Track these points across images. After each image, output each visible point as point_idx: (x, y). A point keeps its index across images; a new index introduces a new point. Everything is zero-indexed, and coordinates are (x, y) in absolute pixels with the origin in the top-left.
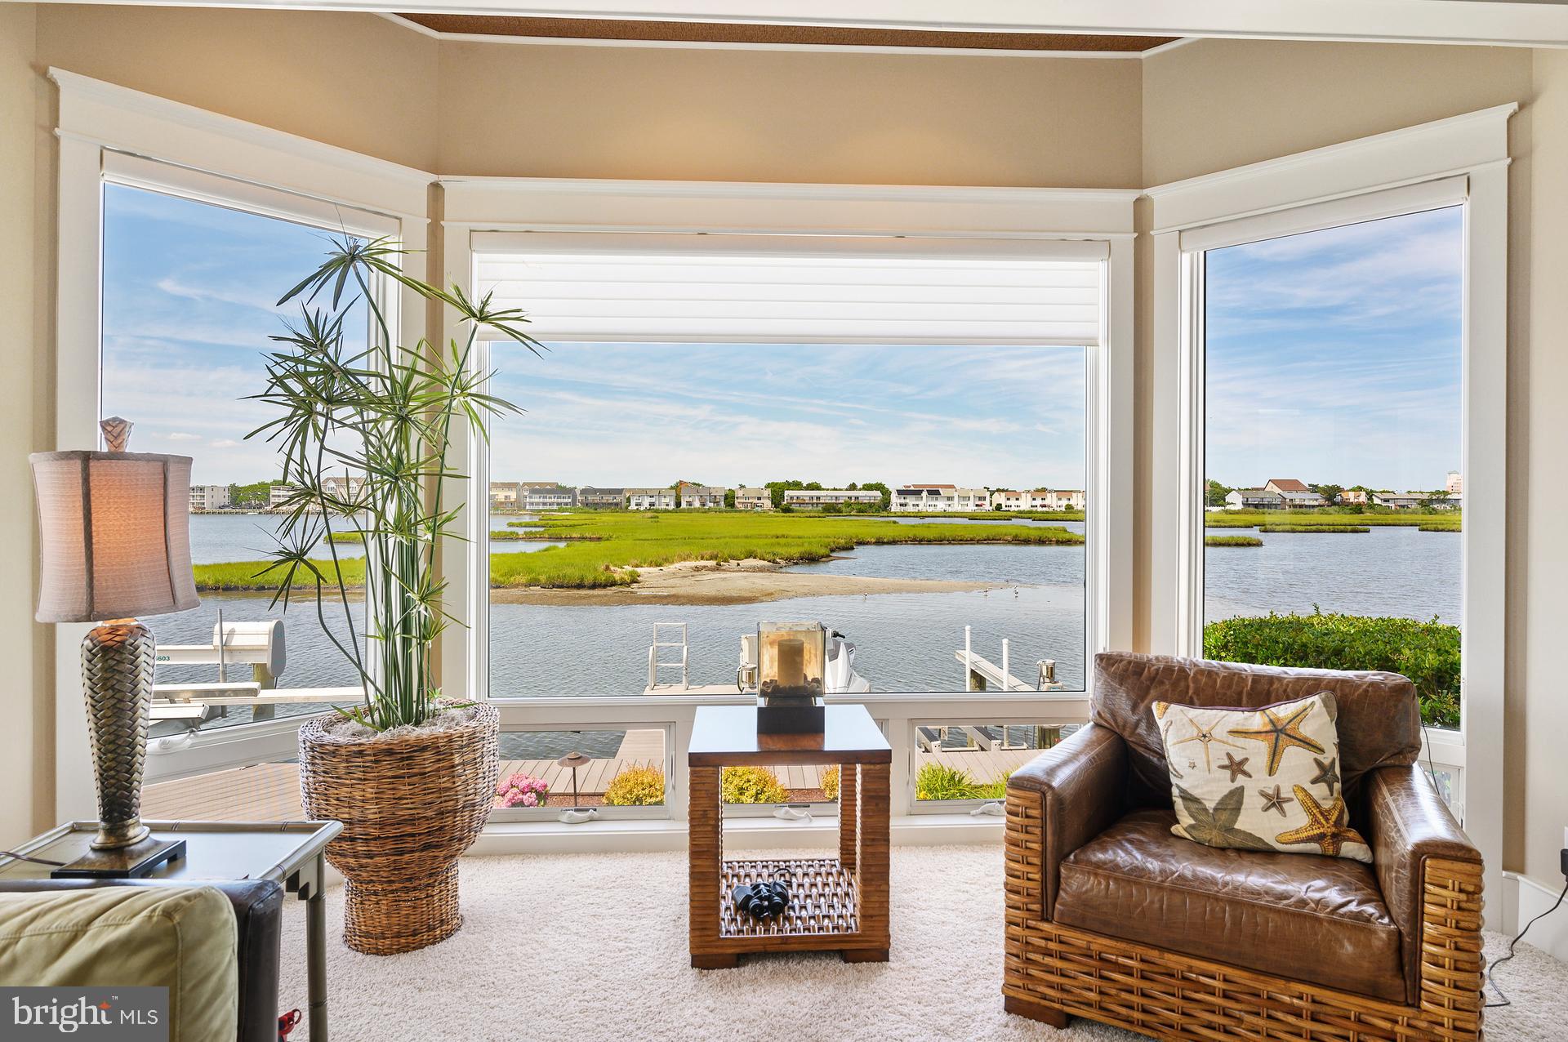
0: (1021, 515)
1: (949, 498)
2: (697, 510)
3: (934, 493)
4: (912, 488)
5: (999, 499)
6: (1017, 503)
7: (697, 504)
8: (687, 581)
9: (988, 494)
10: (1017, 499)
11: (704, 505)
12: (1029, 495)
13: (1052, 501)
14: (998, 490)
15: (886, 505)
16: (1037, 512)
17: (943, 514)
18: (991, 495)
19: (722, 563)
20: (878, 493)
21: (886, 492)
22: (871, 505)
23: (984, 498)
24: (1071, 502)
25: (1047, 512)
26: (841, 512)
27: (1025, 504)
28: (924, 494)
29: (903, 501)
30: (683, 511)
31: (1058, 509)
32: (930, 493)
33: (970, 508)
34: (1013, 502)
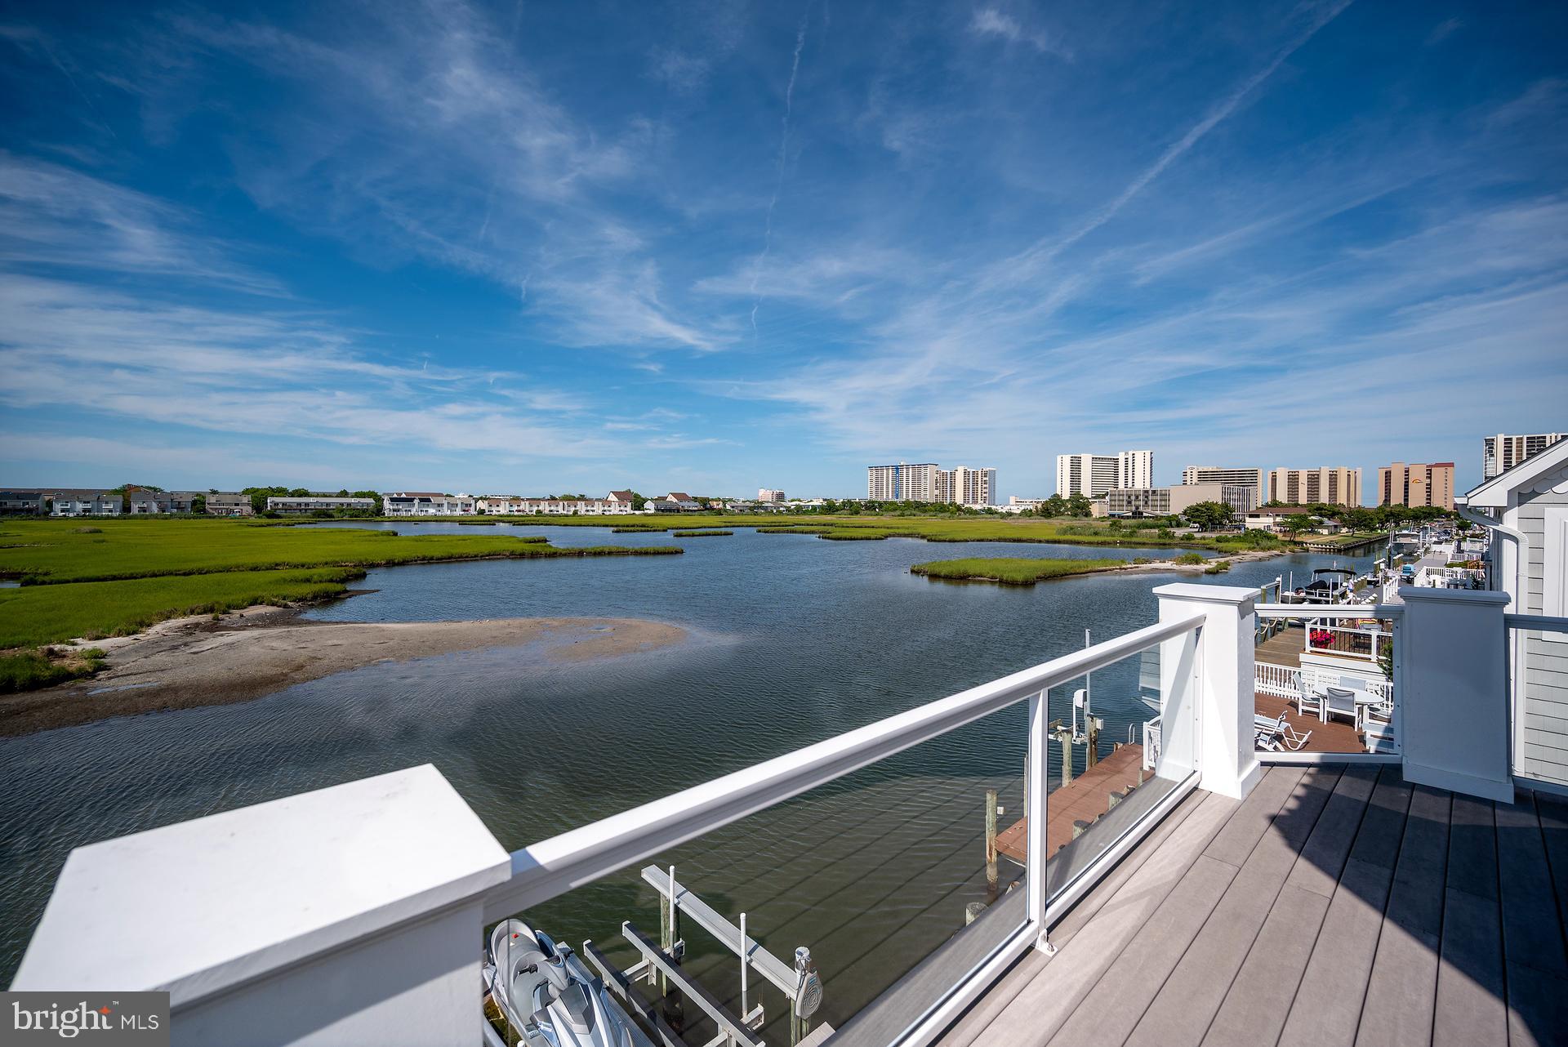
0: (501, 519)
1: (439, 505)
2: (156, 517)
3: (425, 500)
4: (404, 496)
5: (482, 505)
6: (498, 509)
7: (155, 509)
8: (181, 656)
9: (473, 502)
10: (498, 506)
11: (164, 511)
12: (507, 503)
13: (525, 506)
14: (481, 498)
15: (379, 511)
16: (515, 516)
17: (434, 519)
18: (476, 502)
19: (221, 616)
20: (371, 500)
21: (379, 499)
22: (364, 511)
23: (470, 505)
24: (540, 508)
25: (522, 516)
26: (334, 517)
27: (503, 509)
28: (416, 502)
29: (395, 507)
30: (135, 517)
31: (530, 513)
32: (422, 500)
33: (458, 512)
34: (494, 509)
